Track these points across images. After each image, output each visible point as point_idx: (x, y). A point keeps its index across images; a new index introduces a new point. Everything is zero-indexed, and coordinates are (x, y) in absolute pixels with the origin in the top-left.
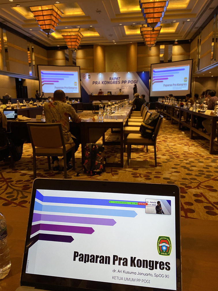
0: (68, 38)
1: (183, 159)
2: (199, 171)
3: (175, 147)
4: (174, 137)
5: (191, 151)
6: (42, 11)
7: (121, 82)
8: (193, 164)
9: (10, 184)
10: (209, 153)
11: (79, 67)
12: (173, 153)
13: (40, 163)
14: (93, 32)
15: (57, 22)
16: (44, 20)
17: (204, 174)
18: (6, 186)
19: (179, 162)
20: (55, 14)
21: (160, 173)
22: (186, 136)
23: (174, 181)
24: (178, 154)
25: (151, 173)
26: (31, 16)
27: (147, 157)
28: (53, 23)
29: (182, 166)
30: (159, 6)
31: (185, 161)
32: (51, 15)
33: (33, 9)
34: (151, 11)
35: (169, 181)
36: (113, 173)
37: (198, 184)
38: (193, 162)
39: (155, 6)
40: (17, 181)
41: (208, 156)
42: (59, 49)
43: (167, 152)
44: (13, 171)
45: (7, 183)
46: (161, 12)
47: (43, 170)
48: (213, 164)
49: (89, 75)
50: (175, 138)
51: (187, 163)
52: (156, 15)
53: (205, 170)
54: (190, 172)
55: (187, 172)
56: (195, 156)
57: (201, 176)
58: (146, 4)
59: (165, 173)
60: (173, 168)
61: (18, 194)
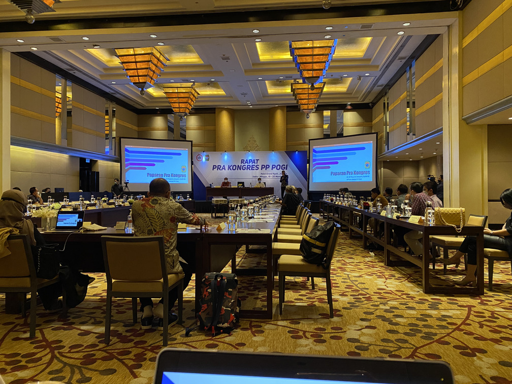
0: (174, 96)
1: (379, 303)
2: (410, 325)
3: (360, 280)
4: (358, 261)
5: (390, 287)
6: (135, 55)
7: (260, 167)
8: (397, 312)
9: (59, 353)
10: (422, 292)
11: (192, 141)
12: (359, 291)
13: (117, 310)
14: (215, 89)
15: (157, 72)
16: (137, 69)
17: (420, 332)
18: (49, 356)
19: (372, 309)
20: (155, 61)
21: (341, 329)
22: (377, 260)
23: (367, 345)
24: (368, 294)
25: (325, 330)
26: (116, 62)
27: (314, 298)
28: (151, 73)
29: (379, 317)
30: (321, 53)
31: (382, 307)
32: (148, 61)
33: (120, 52)
34: (309, 59)
35: (359, 344)
36: (254, 329)
37: (412, 350)
38: (398, 308)
39: (315, 53)
40: (72, 347)
41: (421, 298)
42: (159, 112)
43: (348, 290)
44: (65, 327)
45: (52, 351)
46: (325, 62)
47: (123, 324)
48: (433, 312)
49: (208, 156)
50: (358, 264)
51: (386, 311)
52: (316, 66)
53: (421, 323)
54: (394, 328)
55: (389, 327)
56: (398, 297)
57: (416, 335)
58: (300, 50)
59: (349, 329)
60: (362, 320)
61: (73, 373)
